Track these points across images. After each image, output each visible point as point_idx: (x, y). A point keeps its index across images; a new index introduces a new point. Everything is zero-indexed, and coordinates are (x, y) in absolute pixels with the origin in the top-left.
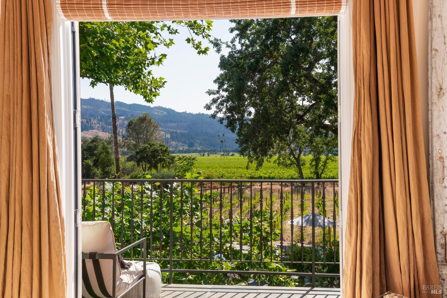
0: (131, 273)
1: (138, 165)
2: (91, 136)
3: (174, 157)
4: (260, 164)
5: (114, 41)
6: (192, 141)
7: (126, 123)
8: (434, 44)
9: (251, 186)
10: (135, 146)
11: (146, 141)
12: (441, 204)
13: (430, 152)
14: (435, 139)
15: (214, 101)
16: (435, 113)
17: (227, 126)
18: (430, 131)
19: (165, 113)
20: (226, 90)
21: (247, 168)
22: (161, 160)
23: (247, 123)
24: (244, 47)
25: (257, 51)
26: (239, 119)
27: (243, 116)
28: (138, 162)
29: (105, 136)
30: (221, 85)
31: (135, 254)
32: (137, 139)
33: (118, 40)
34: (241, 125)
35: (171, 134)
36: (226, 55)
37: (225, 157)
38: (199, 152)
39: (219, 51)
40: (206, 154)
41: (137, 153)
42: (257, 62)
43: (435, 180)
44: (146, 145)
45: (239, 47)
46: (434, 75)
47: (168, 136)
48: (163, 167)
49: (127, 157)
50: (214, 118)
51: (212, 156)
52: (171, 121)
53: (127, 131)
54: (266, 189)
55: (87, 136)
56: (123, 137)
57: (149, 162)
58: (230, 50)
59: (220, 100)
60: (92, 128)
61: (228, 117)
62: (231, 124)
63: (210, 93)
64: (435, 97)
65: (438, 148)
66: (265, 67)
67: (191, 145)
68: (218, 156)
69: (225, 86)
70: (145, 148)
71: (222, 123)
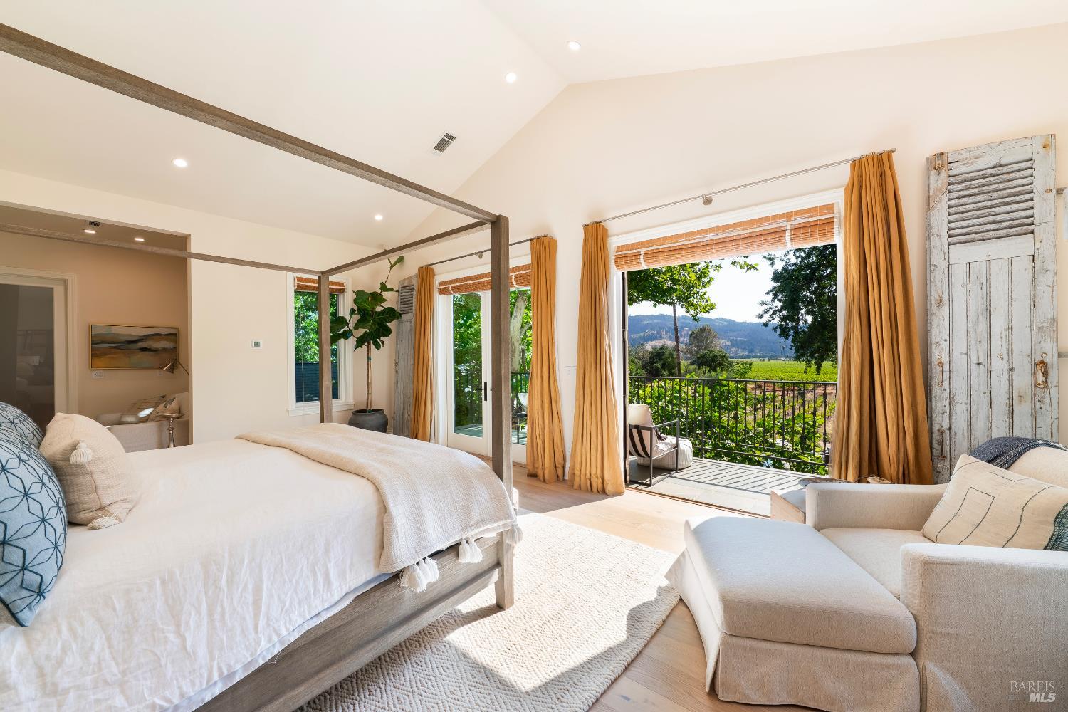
0: (666, 444)
1: (699, 368)
2: (660, 345)
3: (732, 362)
4: (818, 370)
5: (663, 276)
6: (752, 347)
7: (690, 332)
8: (932, 260)
9: (814, 389)
10: (697, 352)
11: (707, 348)
12: (939, 405)
13: (929, 358)
14: (934, 346)
15: (766, 312)
16: (935, 323)
17: (780, 335)
18: (929, 339)
19: (725, 323)
20: (780, 301)
21: (805, 372)
22: (720, 364)
23: (803, 331)
24: (800, 260)
25: (813, 262)
26: (793, 327)
27: (798, 324)
28: (699, 366)
29: (671, 344)
30: (775, 296)
31: (672, 432)
32: (699, 346)
33: (666, 275)
34: (797, 333)
35: (732, 341)
36: (780, 270)
37: (787, 362)
38: (760, 357)
39: (772, 264)
40: (766, 359)
41: (698, 358)
42: (813, 272)
43: (933, 383)
44: (706, 351)
45: (793, 260)
46: (933, 288)
47: (728, 343)
48: (722, 370)
49: (689, 361)
50: (766, 326)
51: (772, 362)
52: (731, 330)
53: (690, 340)
54: (830, 394)
55: (657, 344)
56: (686, 344)
57: (709, 366)
58: (784, 263)
59: (773, 310)
60: (661, 338)
61: (781, 326)
62: (784, 332)
63: (762, 304)
64: (934, 308)
65: (937, 354)
66: (822, 277)
67: (751, 351)
68: (779, 361)
69: (780, 297)
70: (706, 354)
71: (775, 331)
